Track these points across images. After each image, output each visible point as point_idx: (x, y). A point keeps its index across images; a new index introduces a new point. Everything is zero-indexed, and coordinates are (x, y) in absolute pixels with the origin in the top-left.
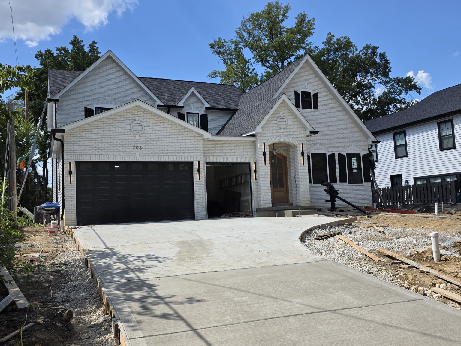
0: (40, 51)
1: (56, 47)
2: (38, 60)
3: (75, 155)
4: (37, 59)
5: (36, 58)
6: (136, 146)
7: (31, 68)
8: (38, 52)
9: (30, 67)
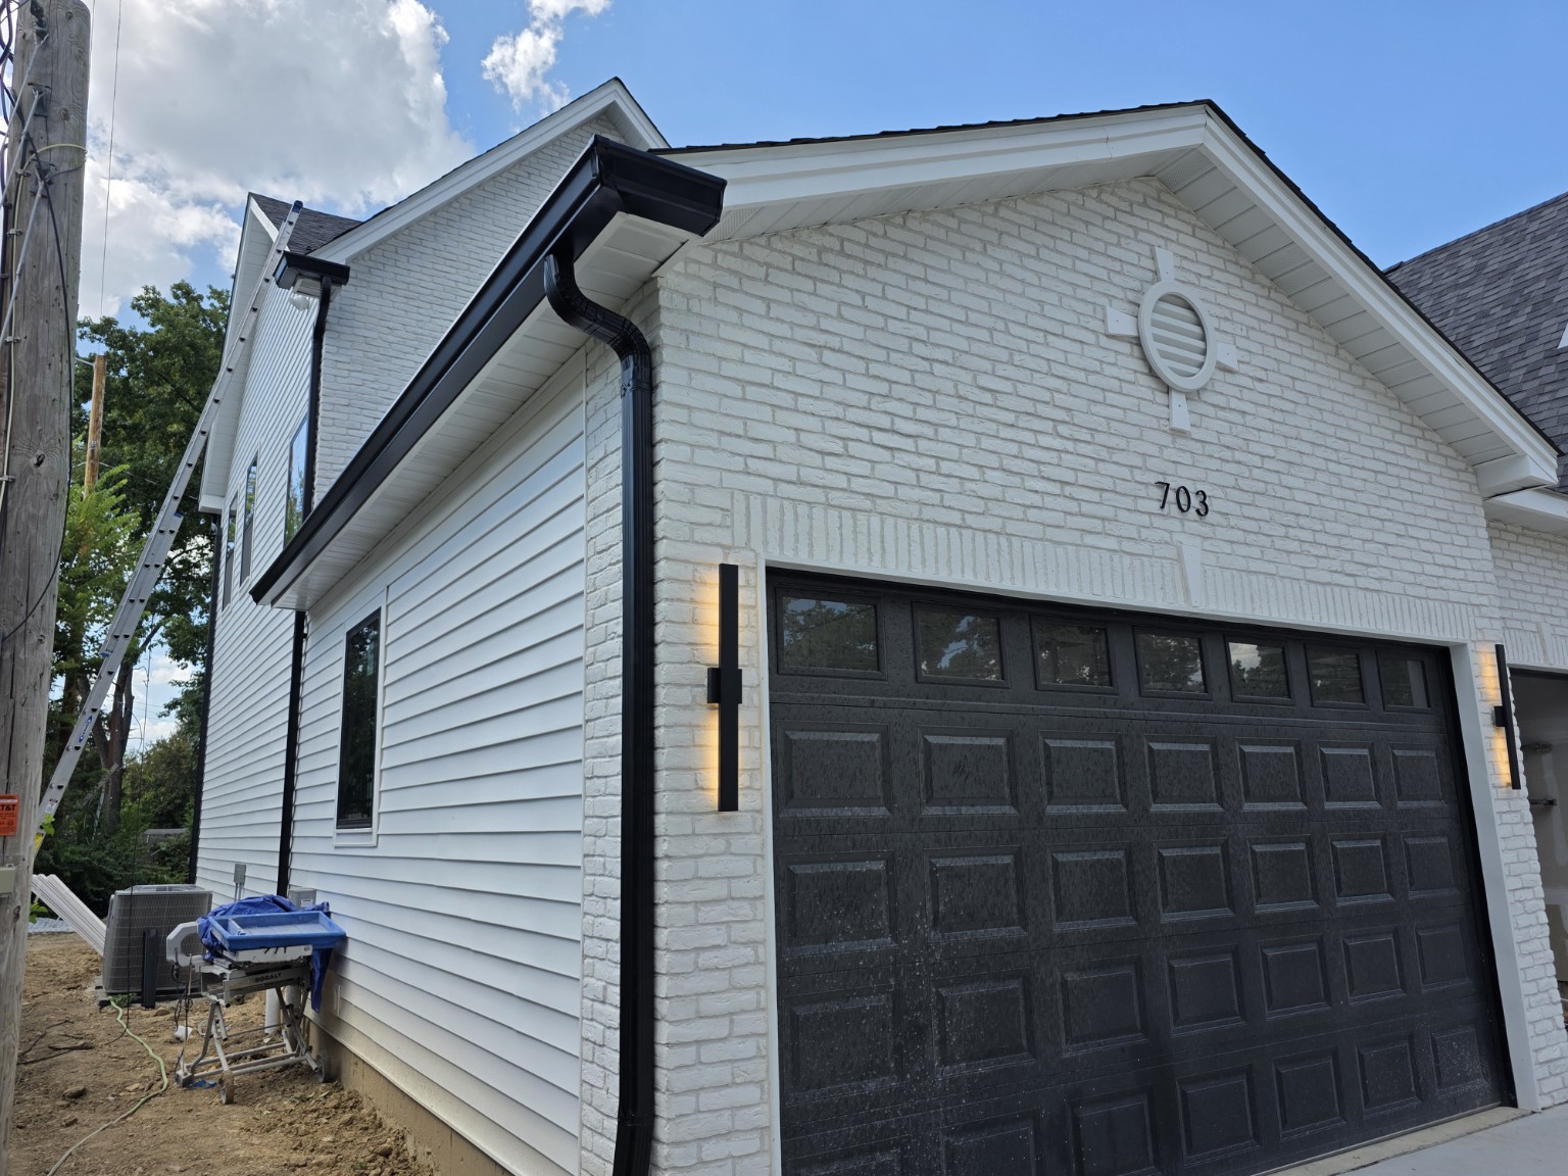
0: (154, 290)
1: (210, 287)
2: (143, 315)
3: (755, 502)
4: (138, 314)
5: (136, 311)
6: (1174, 485)
7: (119, 327)
8: (146, 289)
9: (116, 323)
